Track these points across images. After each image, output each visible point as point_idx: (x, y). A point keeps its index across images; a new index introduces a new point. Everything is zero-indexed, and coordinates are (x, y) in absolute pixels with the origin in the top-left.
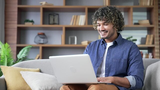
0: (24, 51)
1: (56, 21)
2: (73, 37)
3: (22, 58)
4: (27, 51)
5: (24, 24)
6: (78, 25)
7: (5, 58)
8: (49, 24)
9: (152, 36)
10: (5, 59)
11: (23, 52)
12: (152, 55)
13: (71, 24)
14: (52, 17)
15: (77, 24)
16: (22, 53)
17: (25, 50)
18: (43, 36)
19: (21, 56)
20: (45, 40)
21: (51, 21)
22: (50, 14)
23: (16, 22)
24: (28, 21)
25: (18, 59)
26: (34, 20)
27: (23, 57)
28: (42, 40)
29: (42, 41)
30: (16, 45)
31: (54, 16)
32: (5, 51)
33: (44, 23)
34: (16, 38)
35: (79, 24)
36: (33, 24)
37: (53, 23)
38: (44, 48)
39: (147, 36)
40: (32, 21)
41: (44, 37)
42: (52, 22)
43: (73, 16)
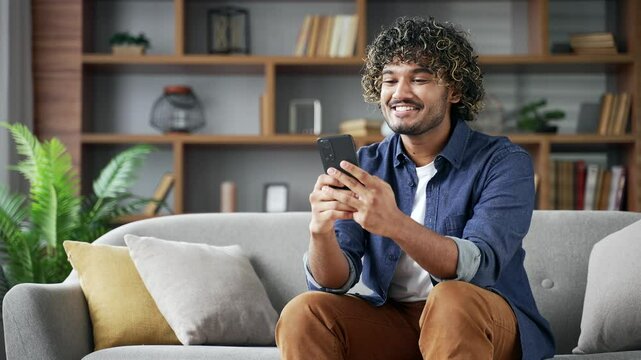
0: (119, 167)
1: (238, 40)
2: (305, 102)
3: (113, 196)
4: (132, 167)
5: (109, 51)
6: (328, 57)
7: (48, 195)
8: (211, 52)
9: (625, 97)
10: (48, 202)
11: (116, 172)
12: (622, 175)
13: (297, 51)
14: (222, 23)
15: (322, 52)
16: (113, 177)
17: (122, 162)
18: (185, 98)
19: (107, 186)
20: (195, 115)
21: (219, 40)
22: (212, 12)
23: (78, 44)
24: (123, 39)
25: (97, 198)
26: (149, 35)
27: (117, 193)
28: (181, 114)
29: (181, 119)
30: (78, 139)
31: (229, 15)
32: (48, 168)
33: (188, 48)
34: (77, 107)
35: (333, 53)
36: (144, 52)
37: (225, 45)
38: (188, 148)
39: (603, 99)
40: (141, 41)
41: (191, 101)
42: (222, 44)
43: (308, 21)
